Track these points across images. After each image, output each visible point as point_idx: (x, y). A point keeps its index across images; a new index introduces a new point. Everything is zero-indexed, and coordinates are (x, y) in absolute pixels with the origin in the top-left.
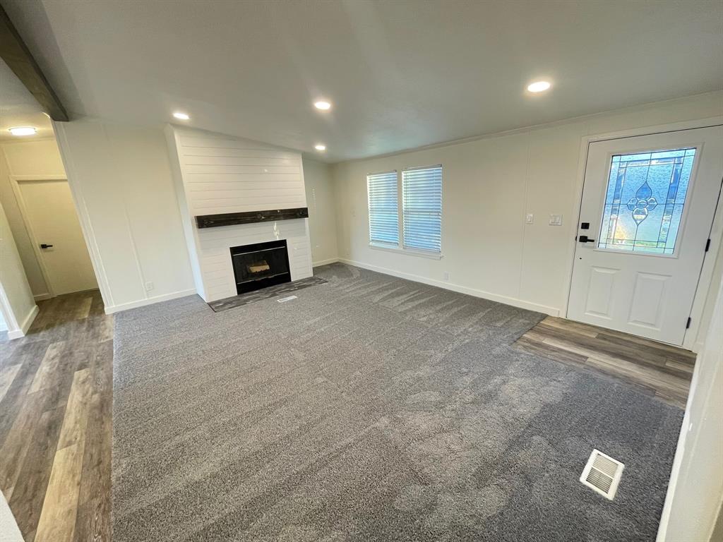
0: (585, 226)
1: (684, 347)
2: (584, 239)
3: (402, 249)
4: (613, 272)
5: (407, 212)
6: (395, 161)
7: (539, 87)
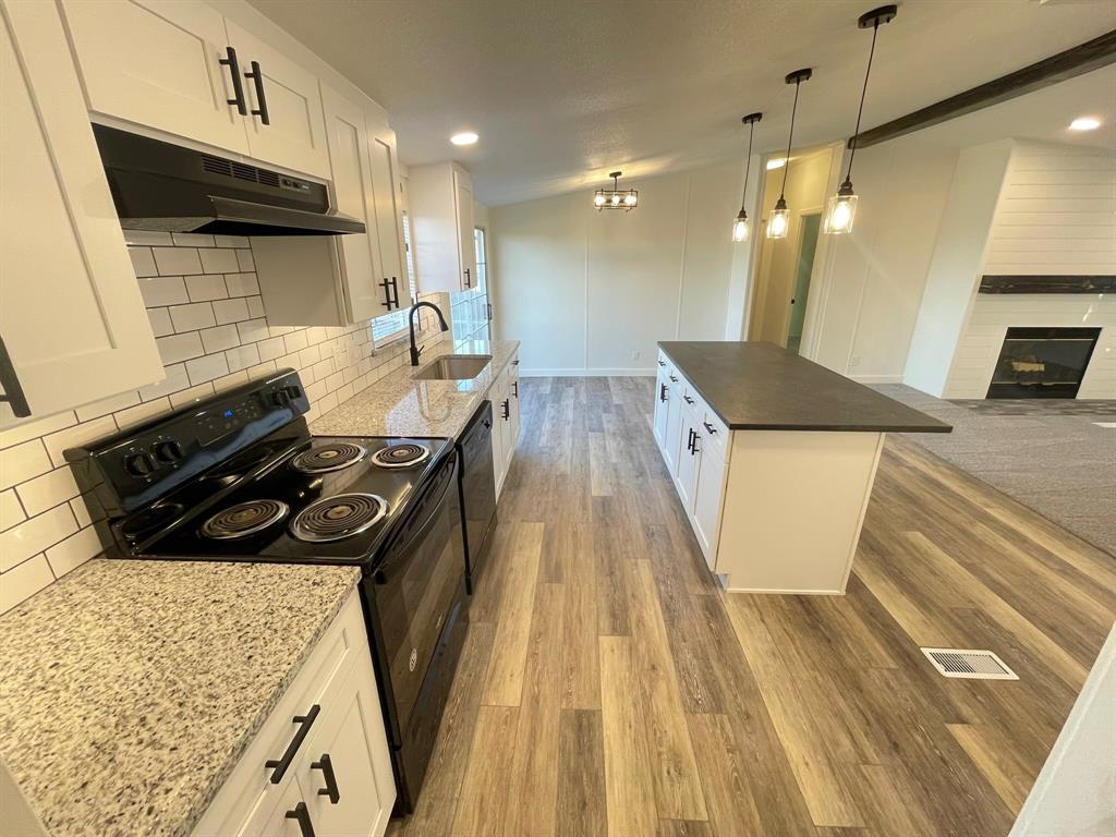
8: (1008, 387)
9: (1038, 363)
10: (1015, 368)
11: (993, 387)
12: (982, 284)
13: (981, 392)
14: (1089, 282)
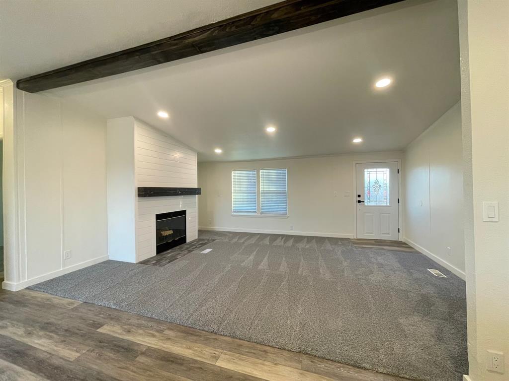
0: (359, 196)
1: (400, 240)
2: (359, 202)
3: (260, 215)
4: (371, 214)
5: (263, 192)
6: (255, 164)
7: (357, 140)
8: (164, 245)
9: (170, 230)
10: (163, 235)
11: (157, 247)
12: (138, 192)
13: (153, 252)
14: (178, 190)
